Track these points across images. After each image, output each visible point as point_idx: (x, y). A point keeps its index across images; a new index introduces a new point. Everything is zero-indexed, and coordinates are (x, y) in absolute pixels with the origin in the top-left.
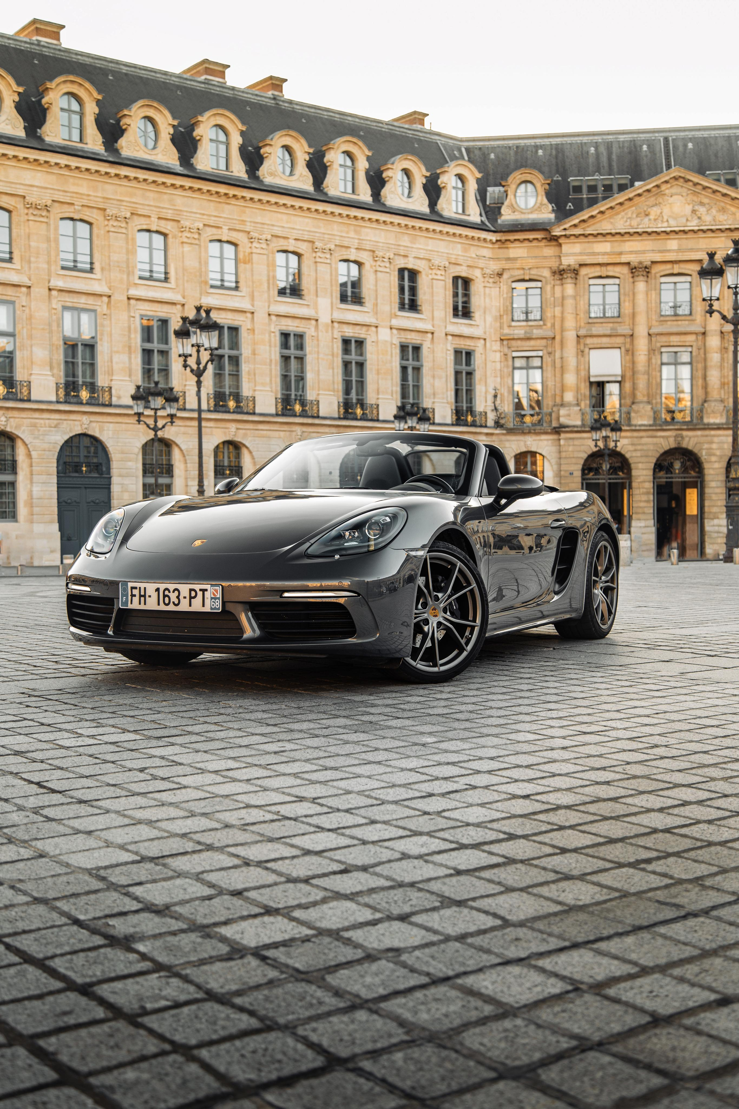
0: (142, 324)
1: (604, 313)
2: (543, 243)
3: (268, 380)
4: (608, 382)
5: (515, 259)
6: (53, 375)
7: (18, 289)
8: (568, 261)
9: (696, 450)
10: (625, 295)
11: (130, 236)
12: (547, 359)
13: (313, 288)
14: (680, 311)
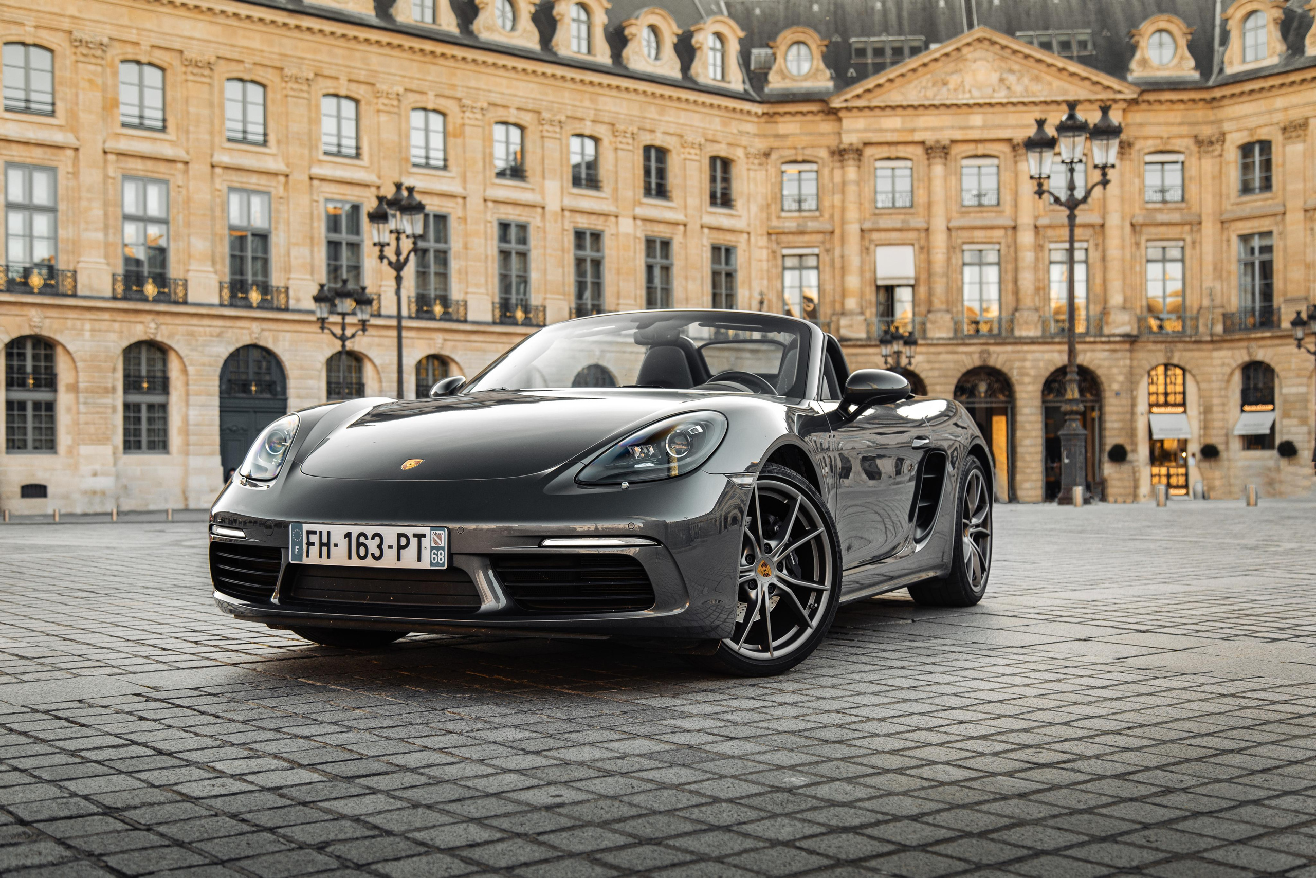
0: (327, 212)
1: (894, 203)
2: (819, 118)
3: (483, 280)
4: (899, 286)
5: (785, 136)
6: (216, 272)
7: (173, 165)
8: (850, 139)
9: (1005, 369)
10: (919, 180)
11: (313, 102)
12: (825, 258)
13: (538, 169)
14: (985, 201)
